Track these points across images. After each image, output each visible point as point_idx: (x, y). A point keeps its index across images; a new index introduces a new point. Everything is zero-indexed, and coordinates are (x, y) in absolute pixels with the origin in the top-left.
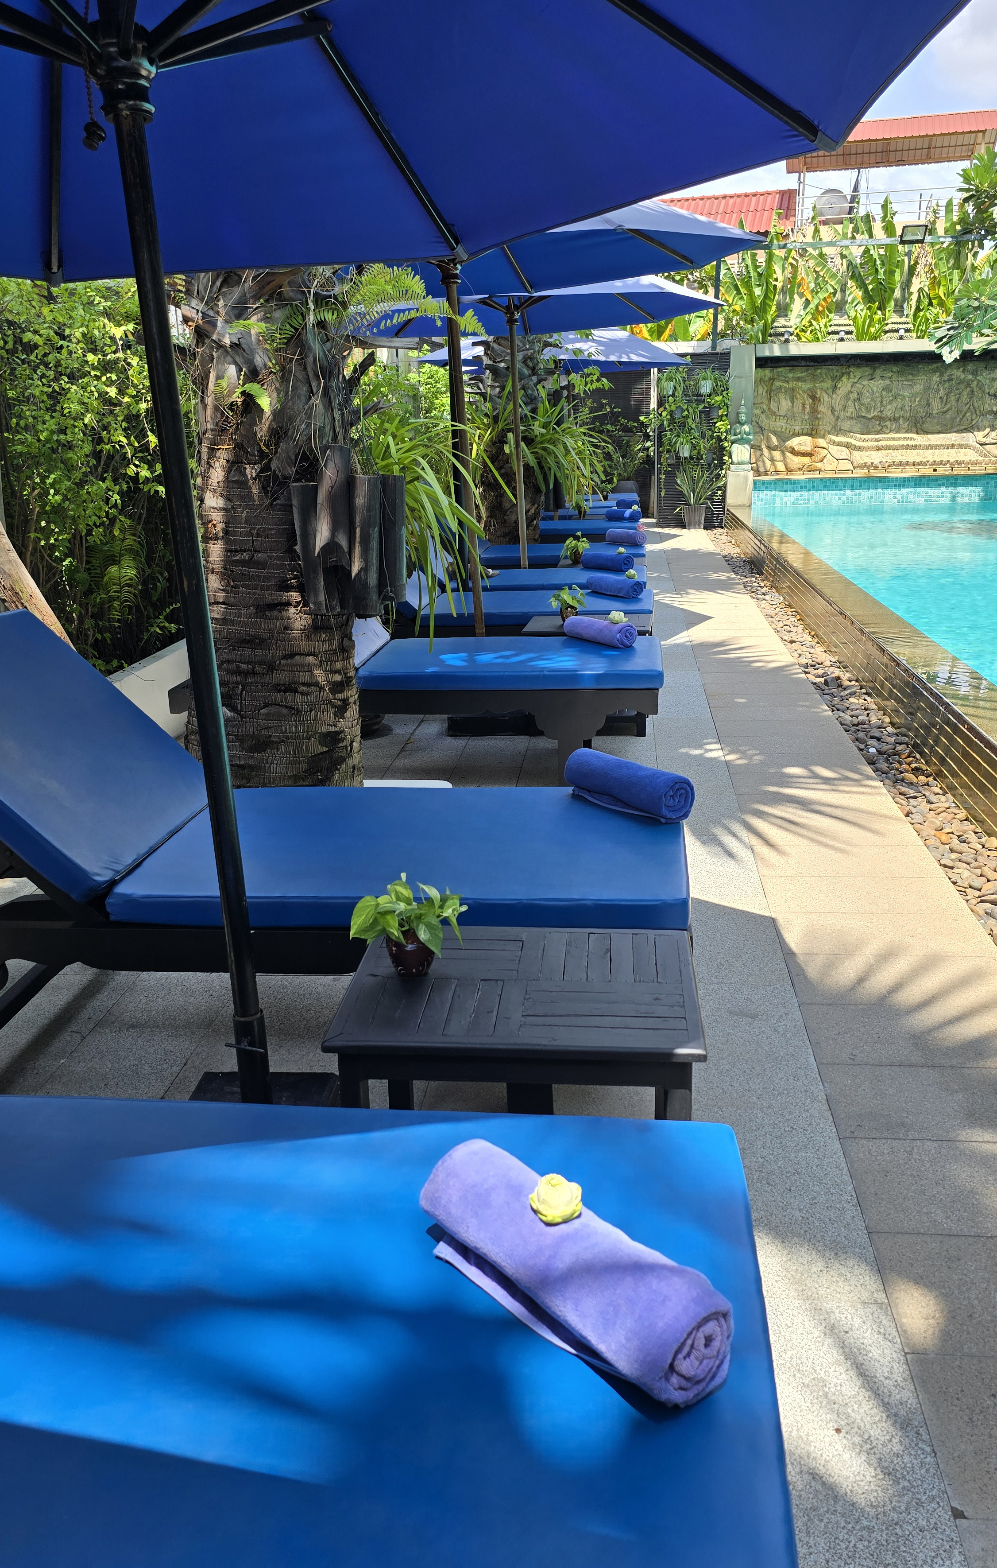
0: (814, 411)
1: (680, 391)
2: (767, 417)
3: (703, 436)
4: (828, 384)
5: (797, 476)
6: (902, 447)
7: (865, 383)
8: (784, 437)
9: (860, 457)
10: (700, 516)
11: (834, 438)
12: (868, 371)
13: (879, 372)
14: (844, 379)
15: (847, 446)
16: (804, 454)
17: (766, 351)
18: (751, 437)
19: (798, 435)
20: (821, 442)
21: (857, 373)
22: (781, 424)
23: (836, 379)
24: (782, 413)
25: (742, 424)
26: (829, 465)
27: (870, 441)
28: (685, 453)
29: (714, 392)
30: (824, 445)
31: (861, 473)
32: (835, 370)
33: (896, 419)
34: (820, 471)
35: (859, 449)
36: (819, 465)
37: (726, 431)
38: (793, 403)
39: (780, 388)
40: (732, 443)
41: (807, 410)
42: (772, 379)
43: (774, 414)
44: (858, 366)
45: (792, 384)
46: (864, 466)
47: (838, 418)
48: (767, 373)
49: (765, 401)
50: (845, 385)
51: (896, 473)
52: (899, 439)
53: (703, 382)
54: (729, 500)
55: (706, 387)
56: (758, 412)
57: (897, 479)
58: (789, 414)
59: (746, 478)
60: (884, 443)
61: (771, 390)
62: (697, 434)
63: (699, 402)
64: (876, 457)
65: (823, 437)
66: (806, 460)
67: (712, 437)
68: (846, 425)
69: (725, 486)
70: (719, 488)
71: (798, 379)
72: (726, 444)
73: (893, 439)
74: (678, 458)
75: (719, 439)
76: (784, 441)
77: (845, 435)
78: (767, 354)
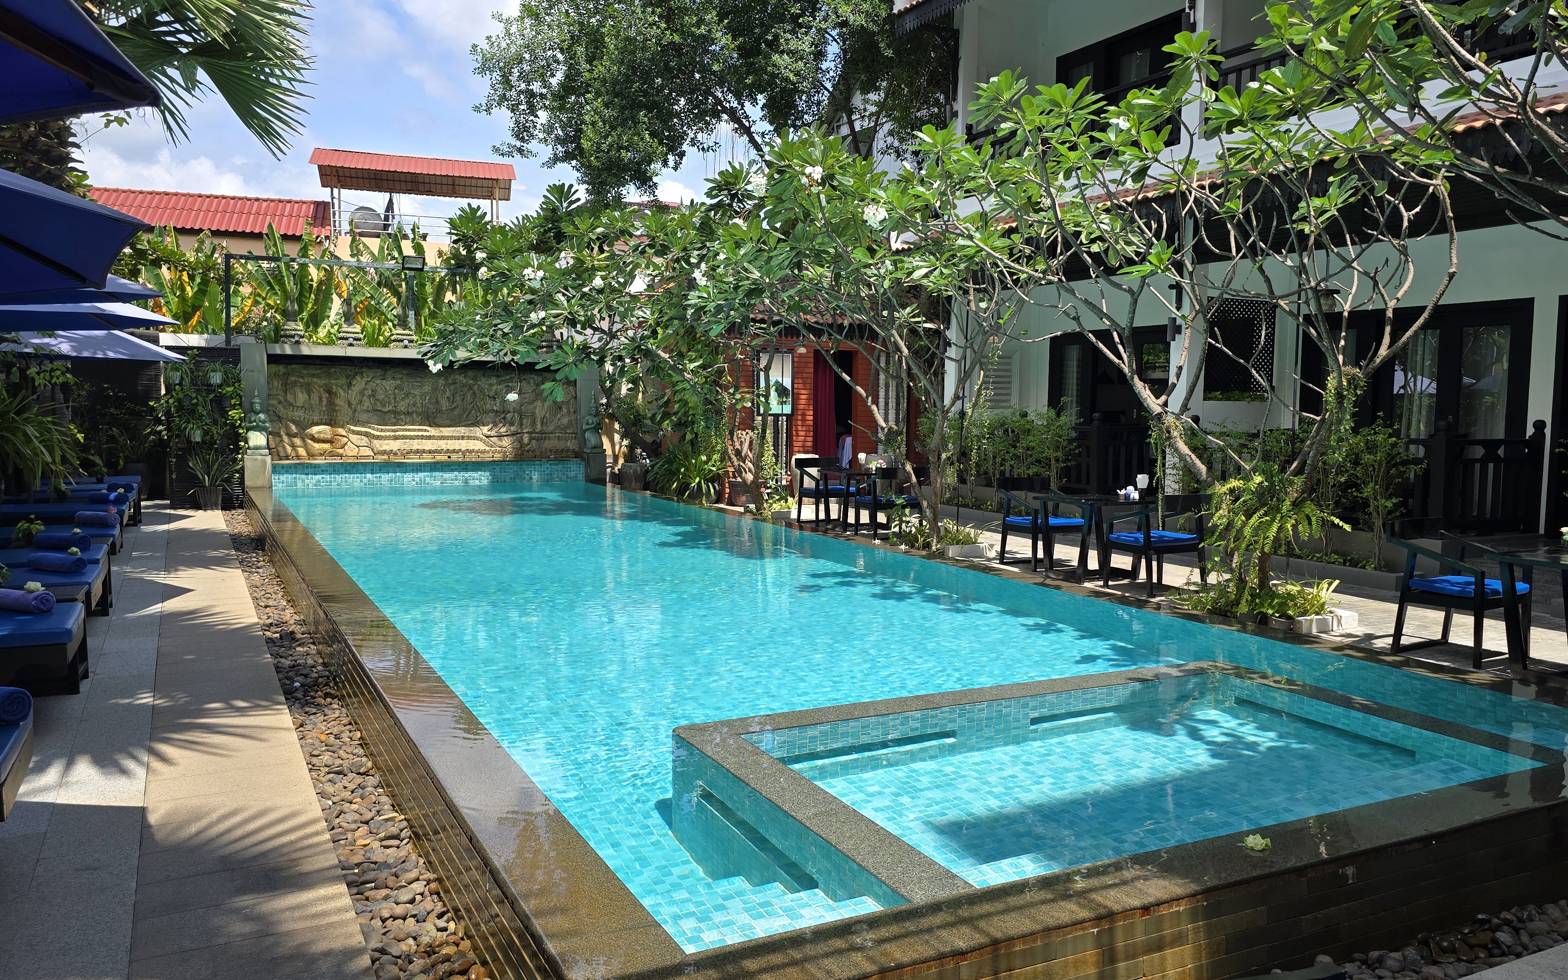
0: (331, 404)
1: (187, 381)
2: (284, 407)
3: (215, 422)
4: (343, 381)
5: (320, 461)
6: (418, 437)
7: (378, 382)
8: (303, 426)
9: (379, 445)
10: (217, 497)
11: (353, 428)
12: (379, 372)
13: (390, 373)
14: (358, 378)
15: (367, 434)
16: (324, 441)
17: (277, 350)
18: (267, 425)
19: (318, 424)
20: (341, 431)
21: (369, 373)
22: (299, 414)
23: (350, 378)
24: (299, 404)
25: (257, 413)
26: (350, 451)
27: (387, 430)
28: (197, 437)
29: (225, 383)
30: (344, 433)
31: (381, 458)
32: (349, 370)
33: (409, 414)
34: (341, 456)
35: (378, 438)
36: (341, 451)
37: (240, 419)
38: (309, 396)
39: (295, 382)
40: (248, 430)
41: (324, 403)
42: (286, 375)
43: (291, 404)
44: (370, 368)
45: (307, 380)
46: (384, 452)
47: (355, 411)
48: (281, 369)
49: (281, 393)
50: (359, 383)
51: (414, 459)
52: (414, 430)
53: (212, 374)
54: (248, 483)
55: (216, 378)
56: (275, 402)
57: (413, 464)
58: (307, 405)
59: (264, 463)
60: (401, 433)
61: (286, 384)
62: (208, 421)
63: (209, 392)
64: (394, 445)
65: (342, 427)
66: (327, 446)
67: (226, 424)
68: (364, 417)
69: (243, 469)
70: (237, 471)
71: (313, 376)
72: (241, 431)
73: (409, 430)
74: (189, 442)
75: (233, 426)
76: (304, 430)
77: (363, 426)
78: (278, 352)
